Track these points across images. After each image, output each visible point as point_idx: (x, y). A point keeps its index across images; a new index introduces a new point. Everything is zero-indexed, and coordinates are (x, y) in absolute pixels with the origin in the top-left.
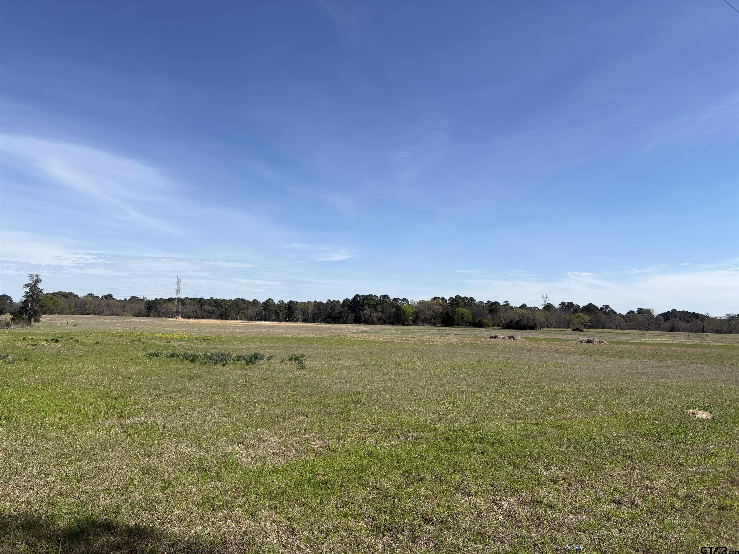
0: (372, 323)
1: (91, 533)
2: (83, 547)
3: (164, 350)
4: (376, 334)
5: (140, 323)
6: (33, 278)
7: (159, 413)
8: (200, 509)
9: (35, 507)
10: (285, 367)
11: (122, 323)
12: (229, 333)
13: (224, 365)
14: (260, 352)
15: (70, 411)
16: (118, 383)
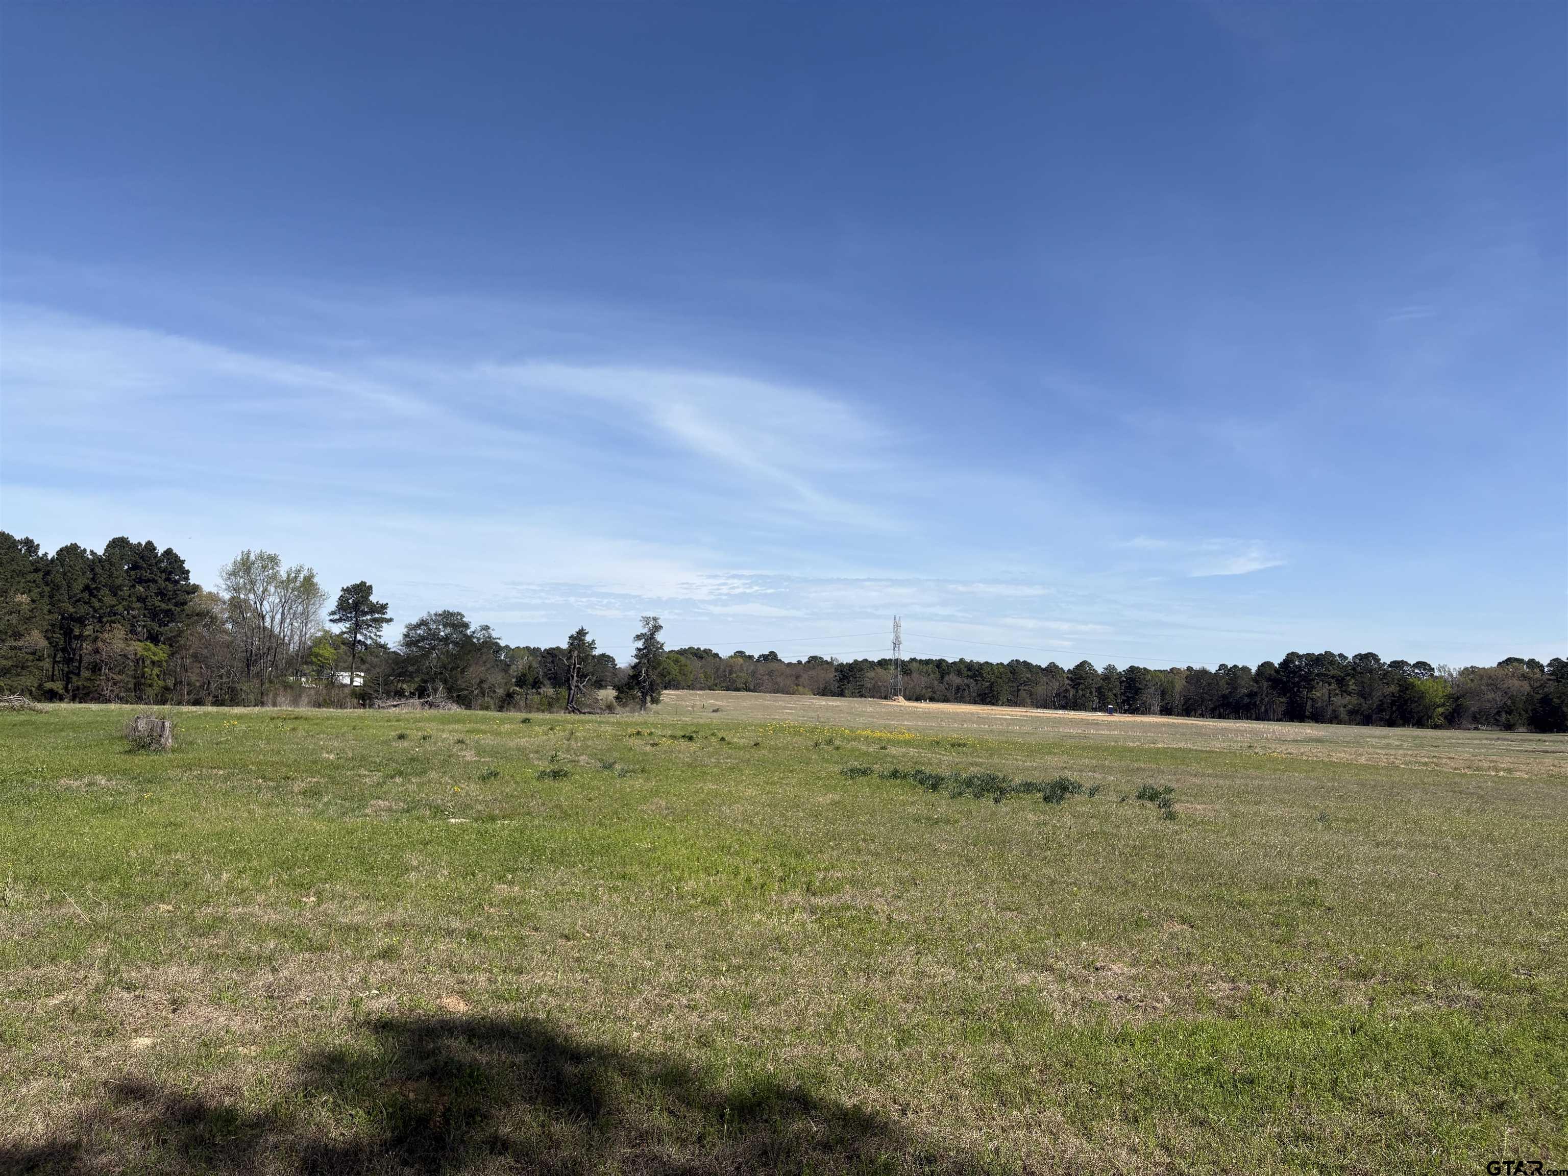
0: (1335, 719)
1: (777, 1108)
2: (763, 1133)
3: (876, 763)
4: (1345, 747)
5: (828, 708)
6: (648, 624)
7: (878, 890)
8: (974, 1096)
9: (678, 1046)
10: (1129, 812)
11: (795, 708)
12: (1000, 732)
13: (997, 801)
14: (1072, 776)
15: (722, 873)
16: (798, 824)
